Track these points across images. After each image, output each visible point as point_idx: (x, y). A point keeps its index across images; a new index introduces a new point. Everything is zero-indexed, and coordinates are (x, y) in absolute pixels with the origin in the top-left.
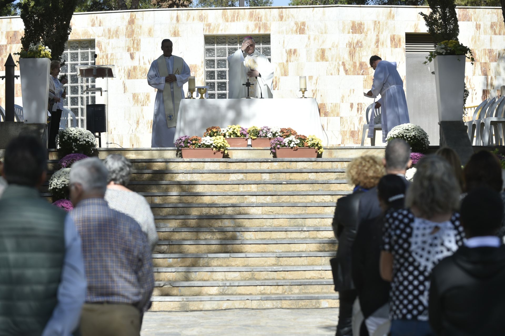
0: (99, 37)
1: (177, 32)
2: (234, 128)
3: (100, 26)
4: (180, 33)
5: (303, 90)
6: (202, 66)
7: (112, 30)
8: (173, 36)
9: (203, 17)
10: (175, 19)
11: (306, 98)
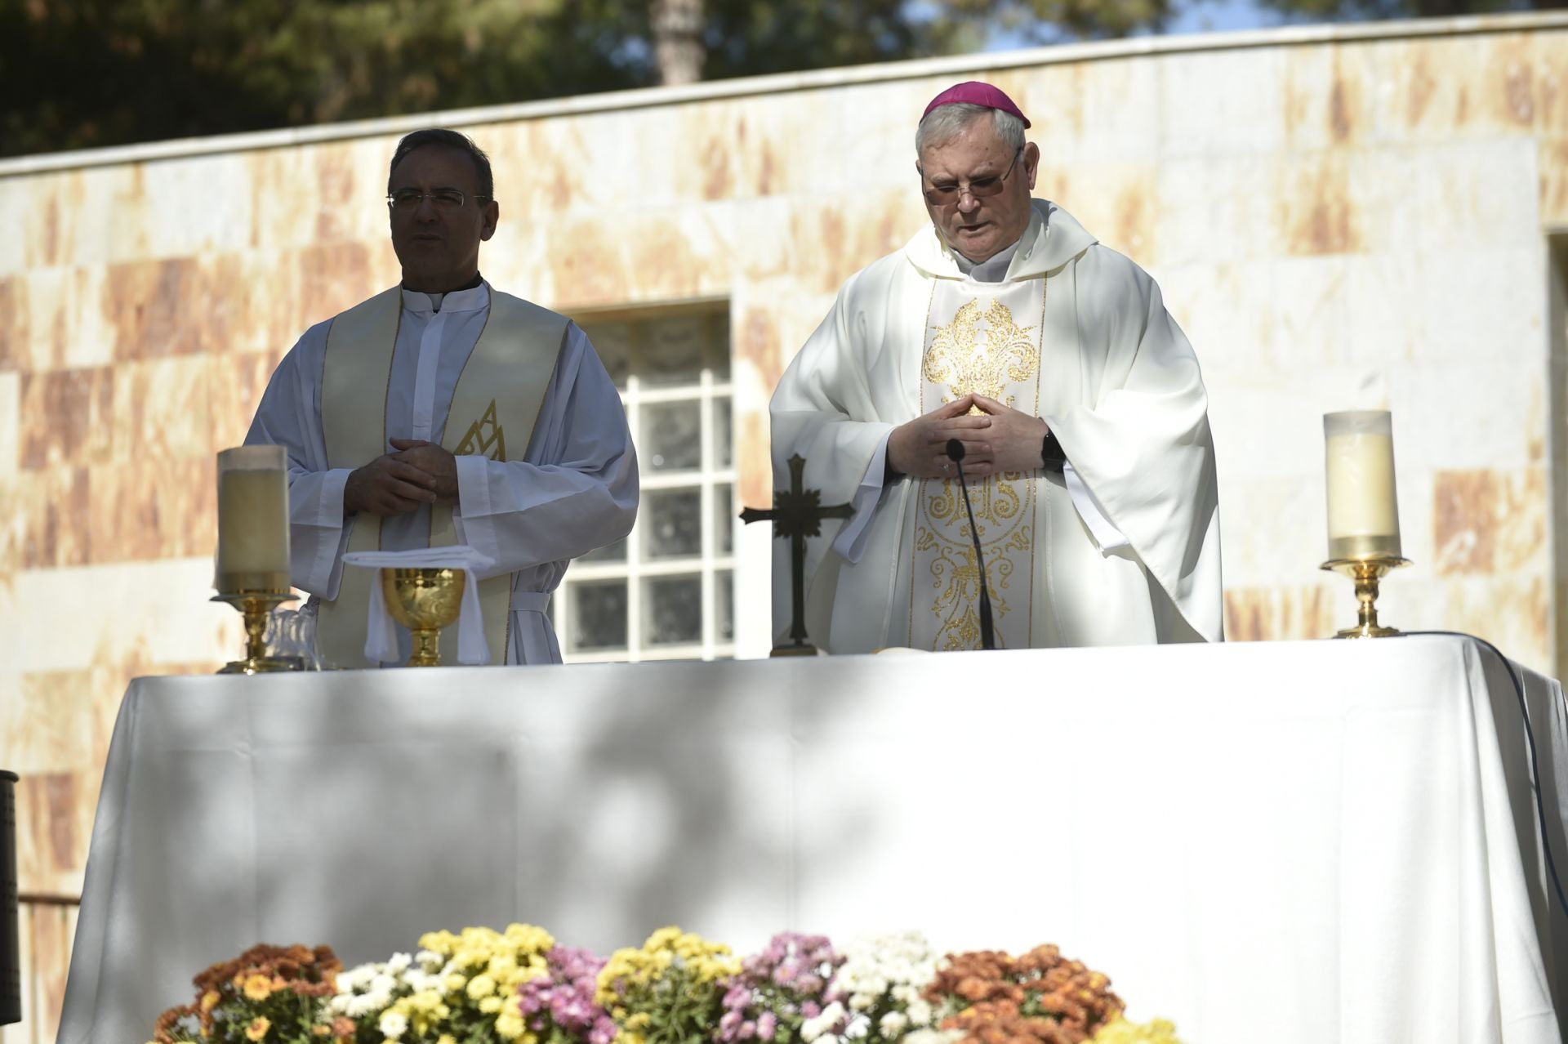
0: (755, 275)
1: (1334, 212)
3: (764, 190)
4: (1361, 223)
6: (1531, 484)
7: (852, 222)
8: (1305, 245)
9: (1535, 90)
10: (1318, 111)
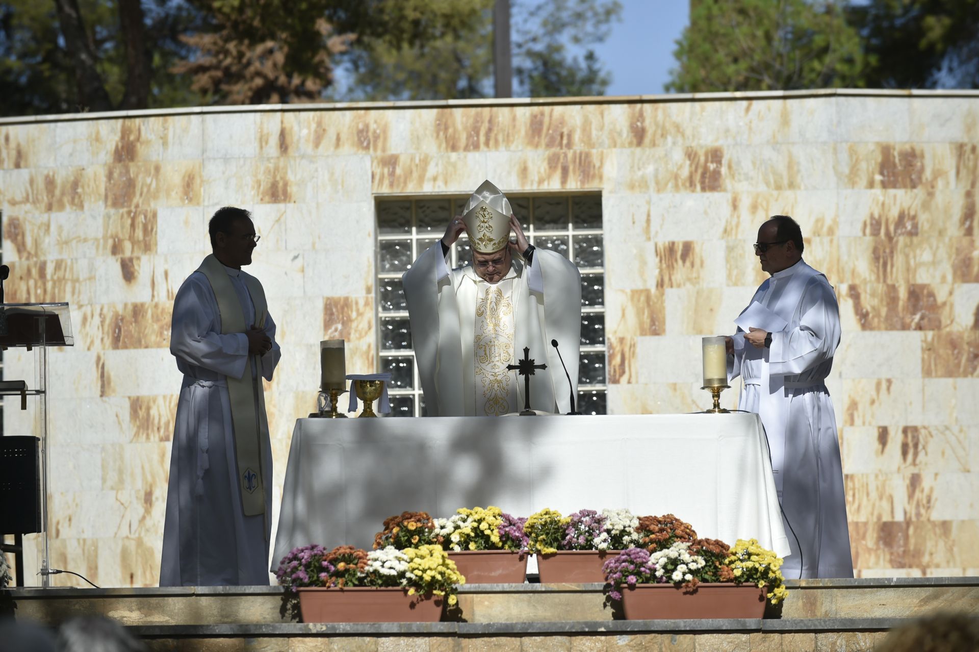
0: (13, 203)
1: (281, 184)
2: (477, 517)
3: (17, 166)
4: (293, 190)
5: (716, 385)
6: (367, 304)
7: (59, 181)
8: (267, 198)
9: (370, 134)
10: (274, 141)
11: (725, 411)
